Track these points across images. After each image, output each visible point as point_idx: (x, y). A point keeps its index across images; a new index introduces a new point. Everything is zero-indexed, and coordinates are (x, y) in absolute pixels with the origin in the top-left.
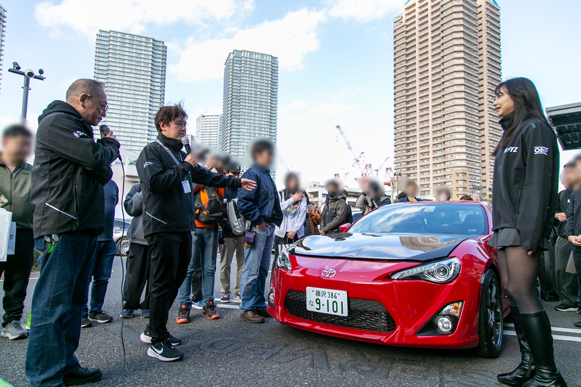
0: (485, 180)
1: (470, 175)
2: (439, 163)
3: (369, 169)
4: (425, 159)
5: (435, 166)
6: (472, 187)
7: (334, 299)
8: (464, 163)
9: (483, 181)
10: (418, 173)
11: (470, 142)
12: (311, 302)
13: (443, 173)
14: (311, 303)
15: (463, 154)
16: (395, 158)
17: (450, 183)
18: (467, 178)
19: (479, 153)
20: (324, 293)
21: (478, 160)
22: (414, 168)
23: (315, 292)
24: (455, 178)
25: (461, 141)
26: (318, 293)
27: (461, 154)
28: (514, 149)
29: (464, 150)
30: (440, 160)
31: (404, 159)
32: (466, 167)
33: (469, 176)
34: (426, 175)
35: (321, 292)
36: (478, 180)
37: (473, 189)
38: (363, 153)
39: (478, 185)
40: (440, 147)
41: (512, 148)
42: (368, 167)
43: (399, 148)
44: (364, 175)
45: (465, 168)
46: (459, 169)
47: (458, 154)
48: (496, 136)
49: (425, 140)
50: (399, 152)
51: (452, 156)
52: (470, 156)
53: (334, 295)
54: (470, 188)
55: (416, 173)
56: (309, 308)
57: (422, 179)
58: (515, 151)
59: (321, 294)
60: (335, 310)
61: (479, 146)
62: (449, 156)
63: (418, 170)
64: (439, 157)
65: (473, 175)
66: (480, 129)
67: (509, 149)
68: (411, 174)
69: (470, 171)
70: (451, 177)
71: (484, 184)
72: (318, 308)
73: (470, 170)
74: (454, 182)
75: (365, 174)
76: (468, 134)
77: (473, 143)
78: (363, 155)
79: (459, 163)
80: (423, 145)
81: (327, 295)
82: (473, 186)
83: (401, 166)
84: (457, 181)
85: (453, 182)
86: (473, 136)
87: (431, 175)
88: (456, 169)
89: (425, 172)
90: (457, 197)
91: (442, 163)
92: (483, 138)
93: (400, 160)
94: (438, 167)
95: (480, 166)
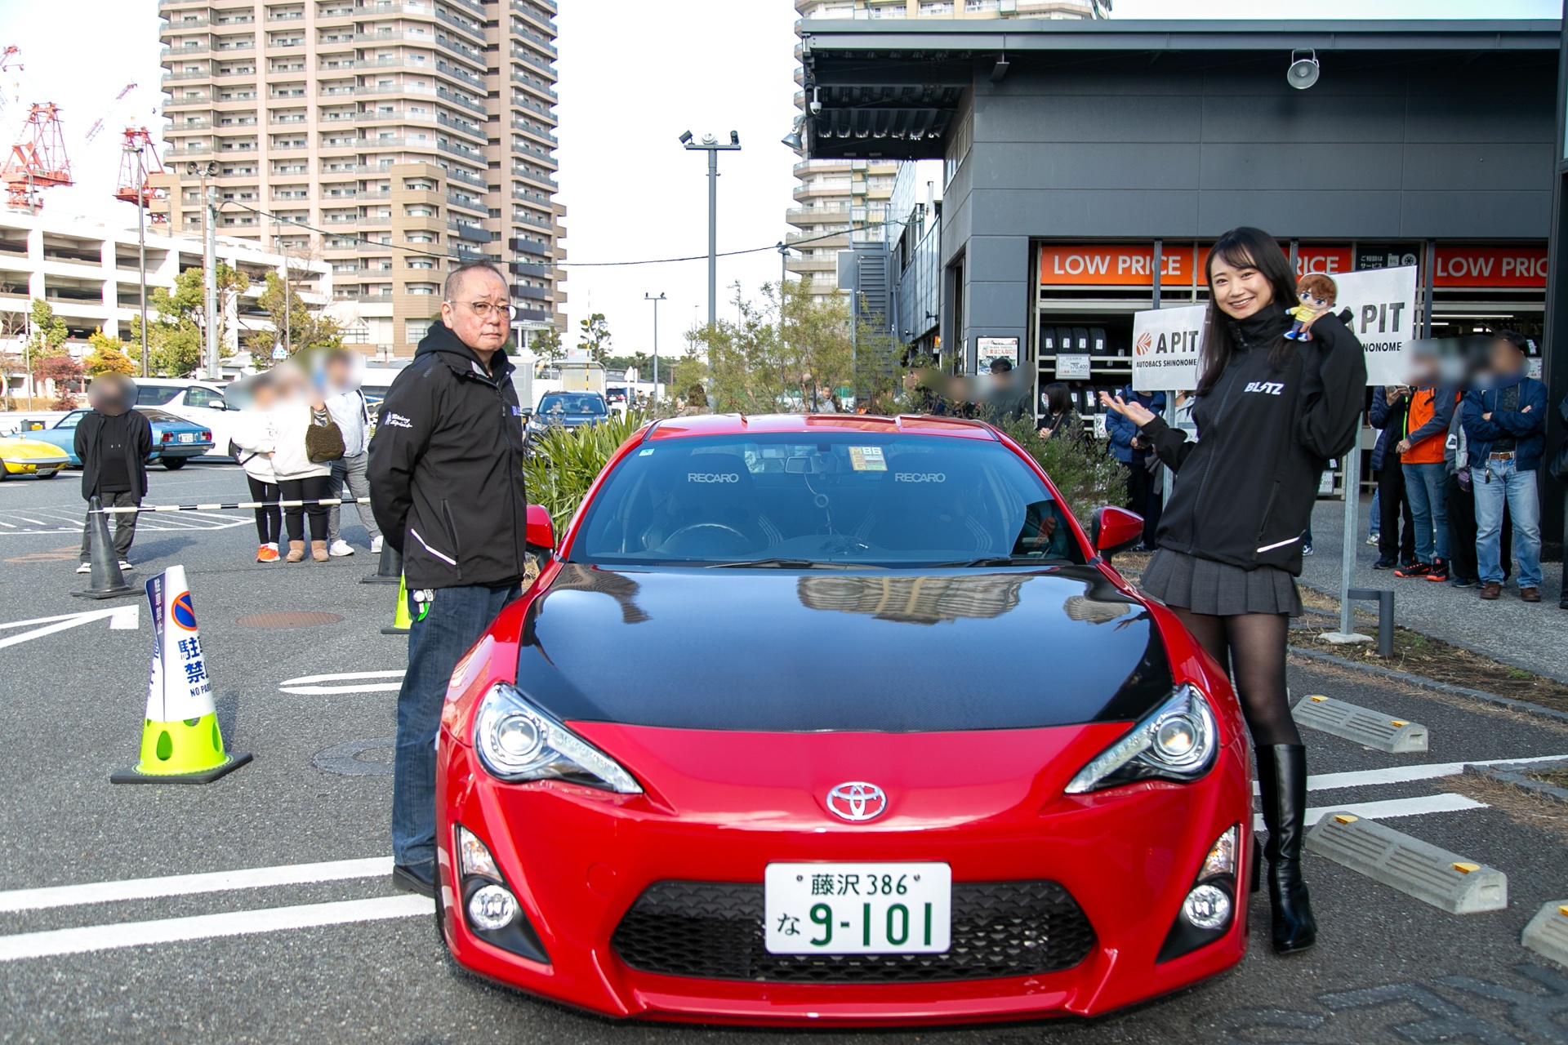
0: (499, 211)
1: (450, 186)
2: (342, 133)
3: (49, 127)
4: (289, 110)
5: (328, 142)
6: (457, 234)
7: (894, 898)
8: (431, 144)
9: (491, 211)
10: (264, 165)
11: (453, 66)
12: (786, 918)
13: (355, 174)
14: (787, 925)
15: (427, 109)
16: (164, 90)
17: (382, 214)
18: (441, 196)
19: (482, 110)
20: (851, 880)
21: (479, 134)
22: (247, 141)
23: (808, 883)
24: (399, 194)
25: (421, 58)
26: (823, 885)
27: (420, 107)
28: (1274, 388)
29: (430, 91)
30: (346, 122)
31: (203, 101)
32: (438, 157)
33: (447, 190)
34: (292, 176)
35: (835, 879)
36: (477, 208)
37: (462, 239)
38: (12, 50)
39: (477, 226)
40: (345, 70)
41: (1271, 385)
42: (43, 117)
43: (180, 51)
44: (27, 153)
45: (433, 162)
46: (414, 161)
47: (409, 107)
48: (534, 56)
49: (287, 32)
50: (183, 69)
51: (390, 109)
52: (452, 117)
53: (894, 884)
54: (450, 236)
55: (255, 162)
56: (777, 942)
57: (277, 187)
58: (1275, 392)
59: (837, 887)
60: (897, 934)
61: (481, 85)
62: (377, 109)
63: (263, 153)
64: (341, 107)
65: (462, 189)
66: (485, 19)
67: (1263, 387)
68: (235, 163)
69: (449, 175)
70: (385, 188)
71: (494, 225)
72: (822, 936)
73: (452, 168)
74: (398, 208)
75: (29, 146)
76: (444, 35)
77: (462, 69)
78: (14, 58)
79: (413, 142)
80: (279, 51)
81: (865, 885)
82: (459, 228)
83: (191, 128)
84: (406, 206)
85: (392, 210)
86: (462, 44)
87: (314, 176)
88: (403, 160)
89: (290, 161)
90: (406, 265)
91: (352, 132)
92: (492, 54)
93: (188, 102)
94: (341, 148)
95: (482, 159)
